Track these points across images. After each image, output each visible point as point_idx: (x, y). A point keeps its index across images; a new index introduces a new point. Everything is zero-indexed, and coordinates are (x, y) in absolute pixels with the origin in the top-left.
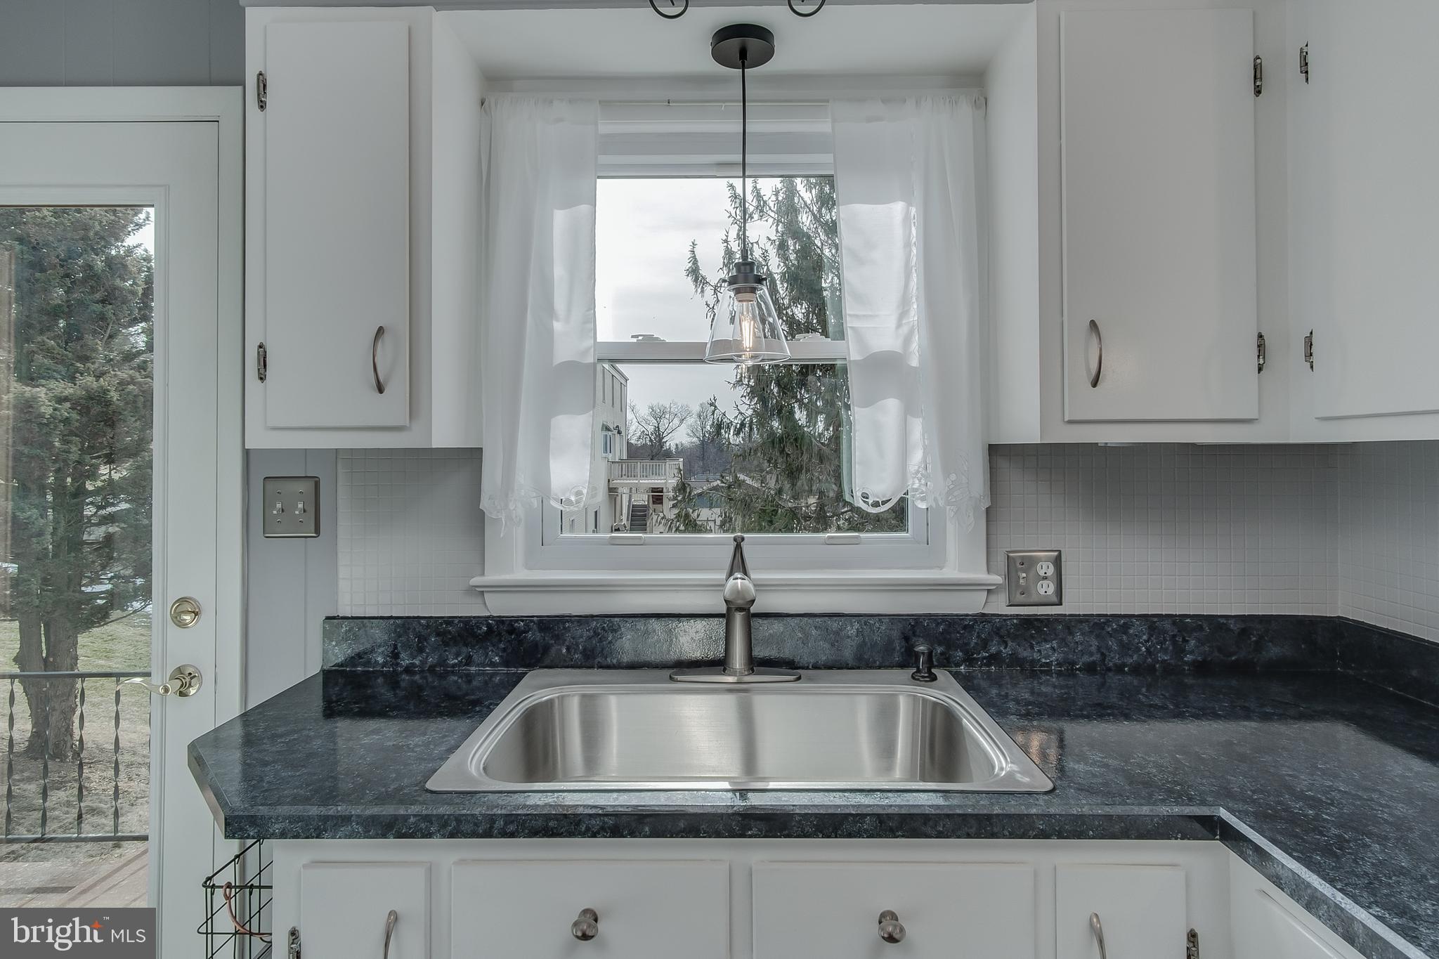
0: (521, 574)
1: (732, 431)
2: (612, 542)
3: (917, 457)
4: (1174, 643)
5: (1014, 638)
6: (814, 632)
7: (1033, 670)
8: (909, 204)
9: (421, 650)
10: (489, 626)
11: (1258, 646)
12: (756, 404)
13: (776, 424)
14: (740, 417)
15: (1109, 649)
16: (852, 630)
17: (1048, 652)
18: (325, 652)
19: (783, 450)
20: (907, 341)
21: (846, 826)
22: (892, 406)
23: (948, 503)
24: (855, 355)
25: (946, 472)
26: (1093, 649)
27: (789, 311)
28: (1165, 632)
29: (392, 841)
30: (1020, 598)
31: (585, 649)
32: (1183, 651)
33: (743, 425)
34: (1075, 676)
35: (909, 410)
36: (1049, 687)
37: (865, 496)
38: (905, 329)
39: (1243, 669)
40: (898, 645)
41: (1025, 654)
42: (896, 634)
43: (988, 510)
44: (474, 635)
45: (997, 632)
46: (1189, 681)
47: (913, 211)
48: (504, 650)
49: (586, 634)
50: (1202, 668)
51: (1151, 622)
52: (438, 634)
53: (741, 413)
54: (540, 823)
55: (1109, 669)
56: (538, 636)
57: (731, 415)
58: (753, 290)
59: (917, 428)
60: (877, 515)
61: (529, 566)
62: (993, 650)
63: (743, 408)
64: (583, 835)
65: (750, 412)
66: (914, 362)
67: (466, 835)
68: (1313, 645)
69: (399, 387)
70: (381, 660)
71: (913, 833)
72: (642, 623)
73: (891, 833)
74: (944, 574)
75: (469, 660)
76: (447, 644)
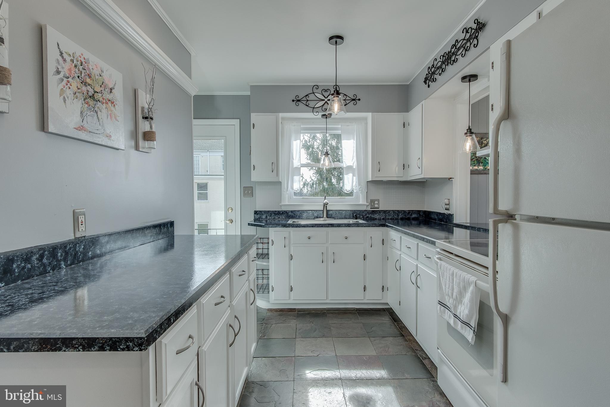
0: (287, 203)
1: (309, 186)
3: (354, 183)
4: (397, 214)
5: (371, 214)
6: (337, 213)
7: (375, 219)
8: (354, 140)
9: (271, 216)
10: (282, 212)
11: (411, 215)
12: (318, 176)
13: (325, 184)
14: (312, 181)
15: (387, 216)
16: (344, 212)
17: (377, 216)
18: (254, 216)
19: (328, 193)
20: (353, 164)
21: (341, 226)
22: (351, 175)
23: (359, 191)
24: (344, 166)
25: (359, 185)
26: (384, 216)
27: (330, 142)
28: (396, 213)
29: (285, 228)
30: (372, 207)
31: (299, 216)
32: (399, 216)
33: (313, 184)
34: (381, 220)
35: (354, 175)
36: (376, 222)
37: (346, 190)
38: (353, 162)
39: (409, 219)
40: (352, 215)
41: (372, 216)
42: (351, 213)
43: (367, 192)
44: (280, 214)
45: (368, 213)
46: (400, 221)
47: (354, 142)
48: (285, 216)
49: (299, 213)
50: (402, 219)
51: (394, 211)
52: (274, 213)
53: (312, 180)
54: (303, 226)
55: (386, 219)
56: (291, 214)
57: (309, 180)
59: (355, 178)
60: (348, 193)
61: (288, 202)
62: (367, 216)
63: (313, 178)
64: (308, 227)
65: (316, 179)
66: (354, 167)
67: (294, 227)
68: (420, 215)
69: (275, 171)
70: (264, 218)
71: (349, 227)
72: (308, 211)
73: (346, 227)
74: (360, 203)
75: (279, 217)
76: (275, 215)
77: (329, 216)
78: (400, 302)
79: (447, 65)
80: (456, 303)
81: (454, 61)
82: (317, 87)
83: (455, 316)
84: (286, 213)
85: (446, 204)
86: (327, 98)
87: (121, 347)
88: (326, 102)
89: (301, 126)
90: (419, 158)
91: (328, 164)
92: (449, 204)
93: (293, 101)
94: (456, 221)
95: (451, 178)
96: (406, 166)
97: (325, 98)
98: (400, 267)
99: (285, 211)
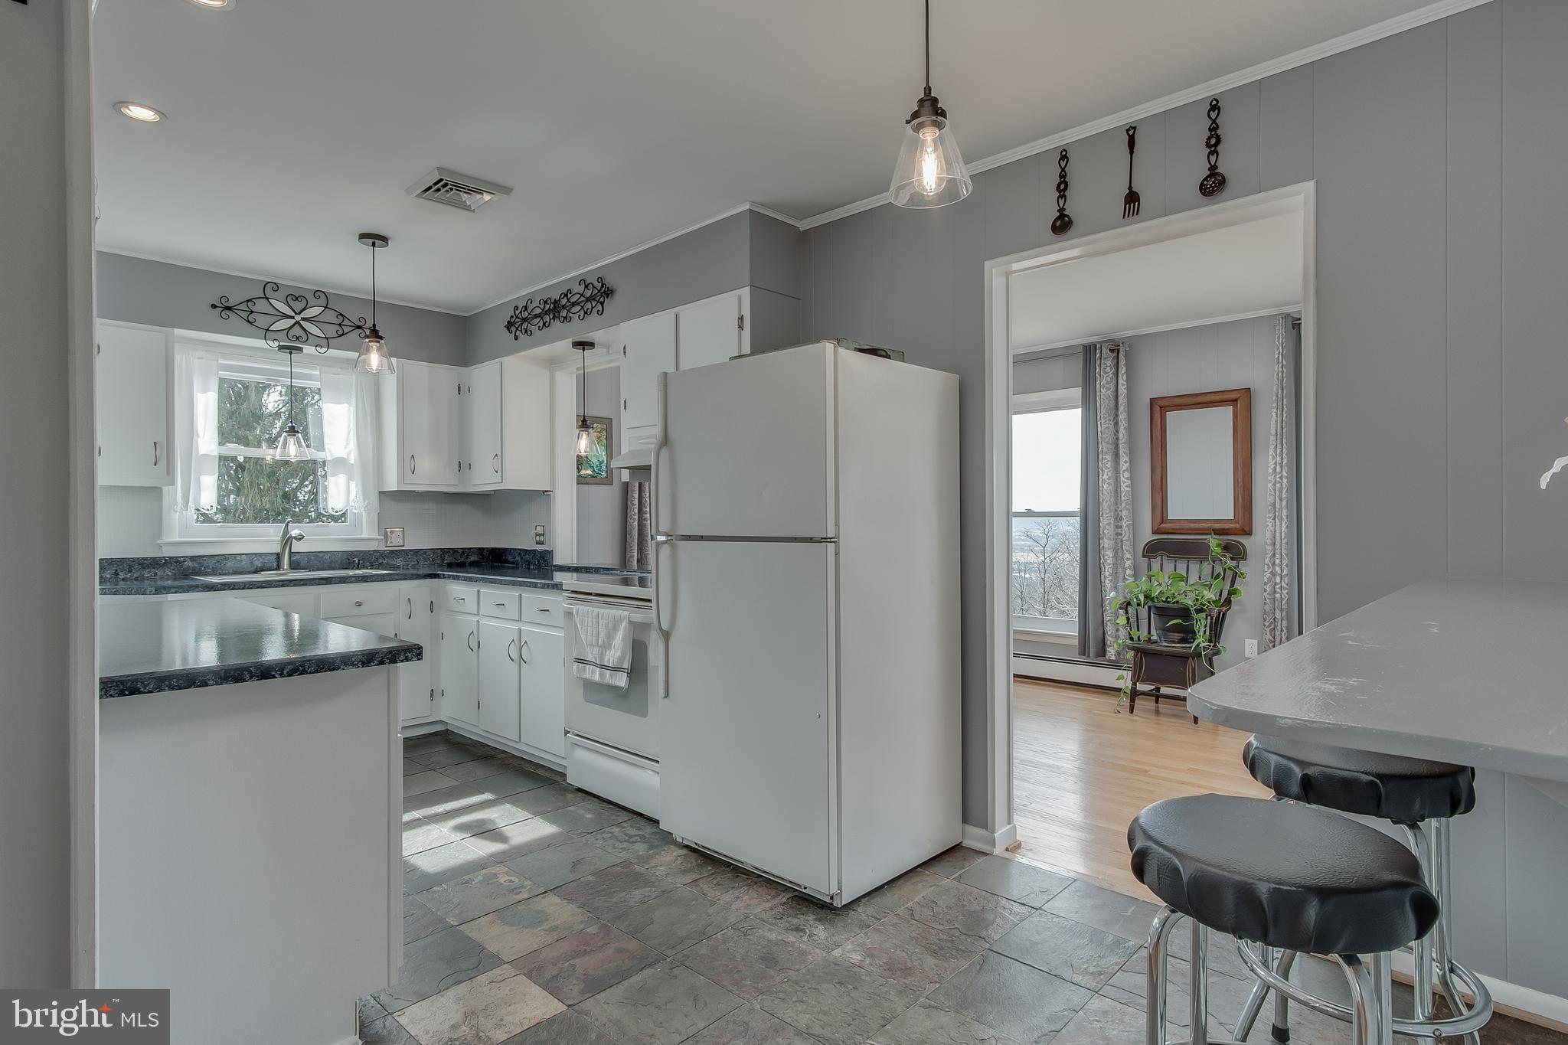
0: (178, 539)
2: (221, 527)
3: (353, 495)
4: (441, 557)
5: (387, 557)
6: (313, 557)
7: (395, 568)
8: (350, 406)
9: (130, 571)
10: (165, 560)
11: (467, 557)
15: (420, 560)
16: (328, 557)
17: (401, 561)
20: (349, 454)
21: (348, 580)
22: (342, 478)
23: (363, 512)
24: (329, 458)
25: (365, 500)
26: (414, 560)
28: (437, 553)
30: (390, 544)
31: (213, 568)
32: (444, 559)
34: (410, 569)
35: (350, 478)
37: (332, 508)
38: (347, 450)
39: (463, 565)
40: (345, 561)
41: (391, 563)
42: (344, 557)
43: (379, 513)
44: (158, 564)
45: (381, 555)
47: (351, 408)
48: (173, 570)
49: (213, 562)
50: (450, 565)
52: (139, 565)
54: (260, 585)
55: (420, 567)
56: (190, 564)
58: (295, 435)
59: (353, 484)
60: (338, 516)
61: (181, 537)
62: (380, 562)
64: (273, 587)
66: (352, 462)
68: (482, 555)
69: (162, 463)
70: (108, 576)
71: (365, 581)
72: (238, 558)
73: (359, 582)
74: (362, 536)
75: (155, 574)
76: (144, 568)
77: (295, 566)
78: (479, 704)
79: (554, 318)
80: (602, 651)
81: (565, 318)
82: (277, 287)
83: (602, 667)
84: (176, 563)
85: (536, 535)
86: (299, 314)
87: (400, 659)
88: (297, 323)
89: (220, 361)
90: (496, 455)
91: (297, 453)
92: (543, 535)
93: (214, 306)
94: (558, 560)
95: (546, 491)
96: (465, 466)
97: (296, 314)
98: (479, 642)
99: (172, 558)
